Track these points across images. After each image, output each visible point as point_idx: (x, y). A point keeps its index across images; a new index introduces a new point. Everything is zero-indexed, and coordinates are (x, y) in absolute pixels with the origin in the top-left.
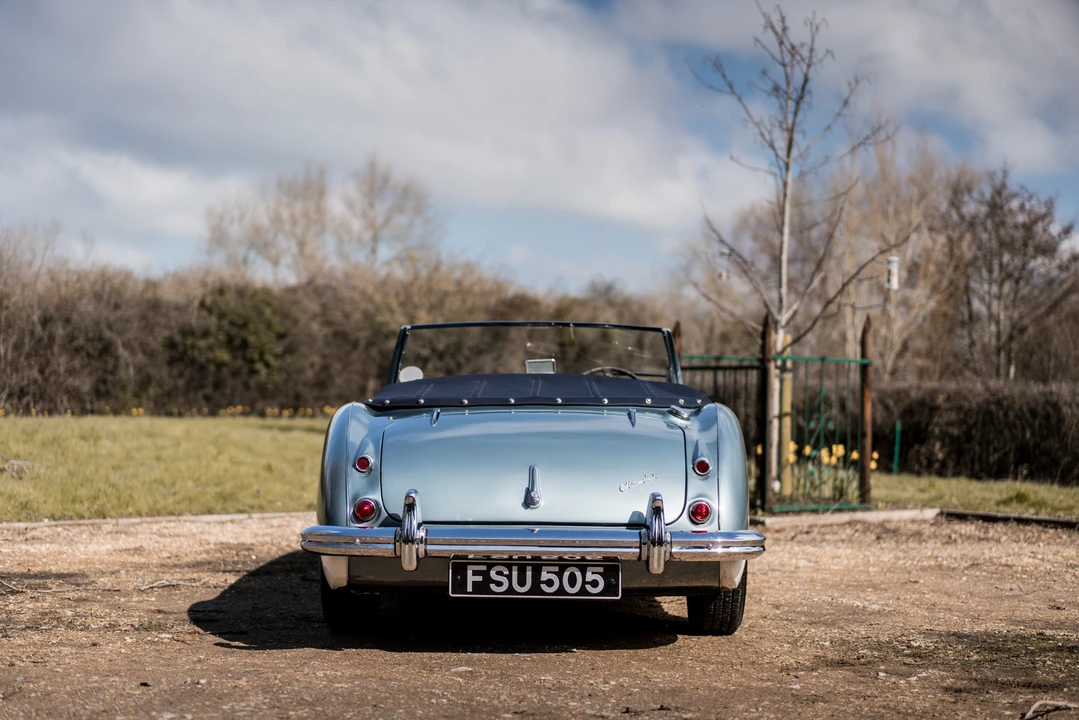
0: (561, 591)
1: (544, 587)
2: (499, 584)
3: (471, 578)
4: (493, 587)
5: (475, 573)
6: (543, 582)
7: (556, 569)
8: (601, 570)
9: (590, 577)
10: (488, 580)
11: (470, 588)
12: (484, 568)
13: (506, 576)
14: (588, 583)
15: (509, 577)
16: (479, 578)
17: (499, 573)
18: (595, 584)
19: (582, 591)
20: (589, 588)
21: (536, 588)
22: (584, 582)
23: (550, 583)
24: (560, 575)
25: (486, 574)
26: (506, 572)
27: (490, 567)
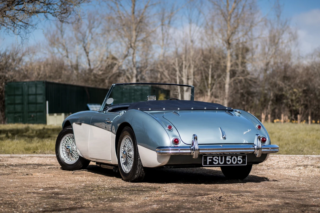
0: (232, 163)
1: (227, 162)
2: (216, 162)
3: (208, 161)
4: (214, 162)
5: (210, 159)
6: (227, 161)
7: (230, 157)
8: (241, 157)
9: (239, 159)
10: (213, 161)
11: (208, 164)
12: (212, 157)
13: (217, 159)
14: (238, 161)
15: (218, 160)
16: (211, 160)
17: (216, 159)
18: (240, 161)
19: (237, 163)
20: (238, 162)
21: (225, 163)
22: (237, 161)
23: (229, 161)
24: (231, 158)
25: (212, 159)
26: (217, 158)
27: (213, 157)
